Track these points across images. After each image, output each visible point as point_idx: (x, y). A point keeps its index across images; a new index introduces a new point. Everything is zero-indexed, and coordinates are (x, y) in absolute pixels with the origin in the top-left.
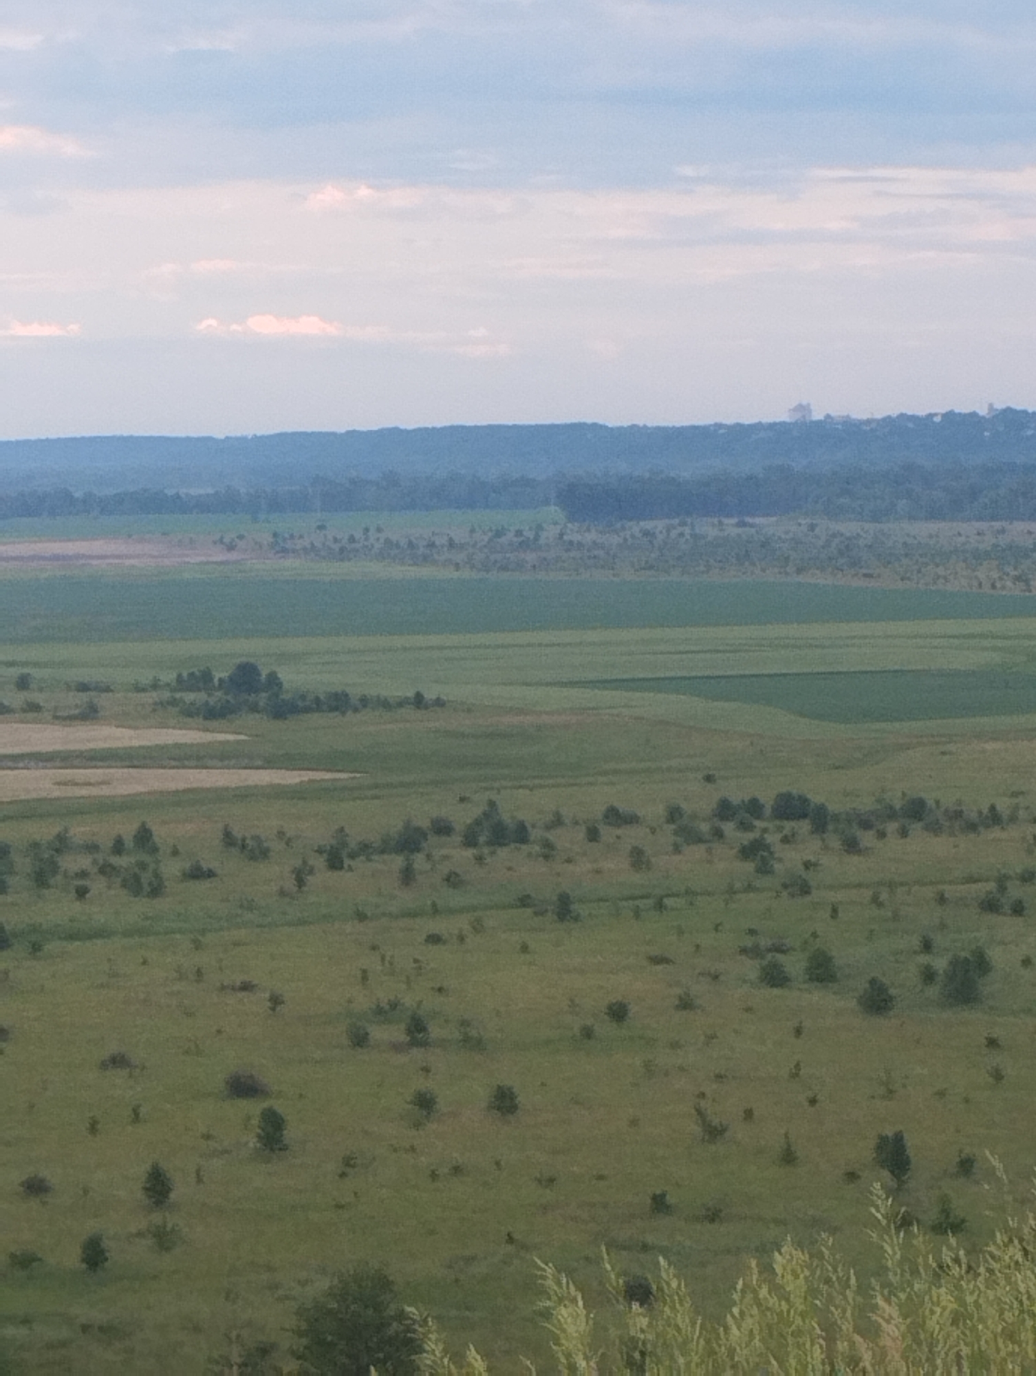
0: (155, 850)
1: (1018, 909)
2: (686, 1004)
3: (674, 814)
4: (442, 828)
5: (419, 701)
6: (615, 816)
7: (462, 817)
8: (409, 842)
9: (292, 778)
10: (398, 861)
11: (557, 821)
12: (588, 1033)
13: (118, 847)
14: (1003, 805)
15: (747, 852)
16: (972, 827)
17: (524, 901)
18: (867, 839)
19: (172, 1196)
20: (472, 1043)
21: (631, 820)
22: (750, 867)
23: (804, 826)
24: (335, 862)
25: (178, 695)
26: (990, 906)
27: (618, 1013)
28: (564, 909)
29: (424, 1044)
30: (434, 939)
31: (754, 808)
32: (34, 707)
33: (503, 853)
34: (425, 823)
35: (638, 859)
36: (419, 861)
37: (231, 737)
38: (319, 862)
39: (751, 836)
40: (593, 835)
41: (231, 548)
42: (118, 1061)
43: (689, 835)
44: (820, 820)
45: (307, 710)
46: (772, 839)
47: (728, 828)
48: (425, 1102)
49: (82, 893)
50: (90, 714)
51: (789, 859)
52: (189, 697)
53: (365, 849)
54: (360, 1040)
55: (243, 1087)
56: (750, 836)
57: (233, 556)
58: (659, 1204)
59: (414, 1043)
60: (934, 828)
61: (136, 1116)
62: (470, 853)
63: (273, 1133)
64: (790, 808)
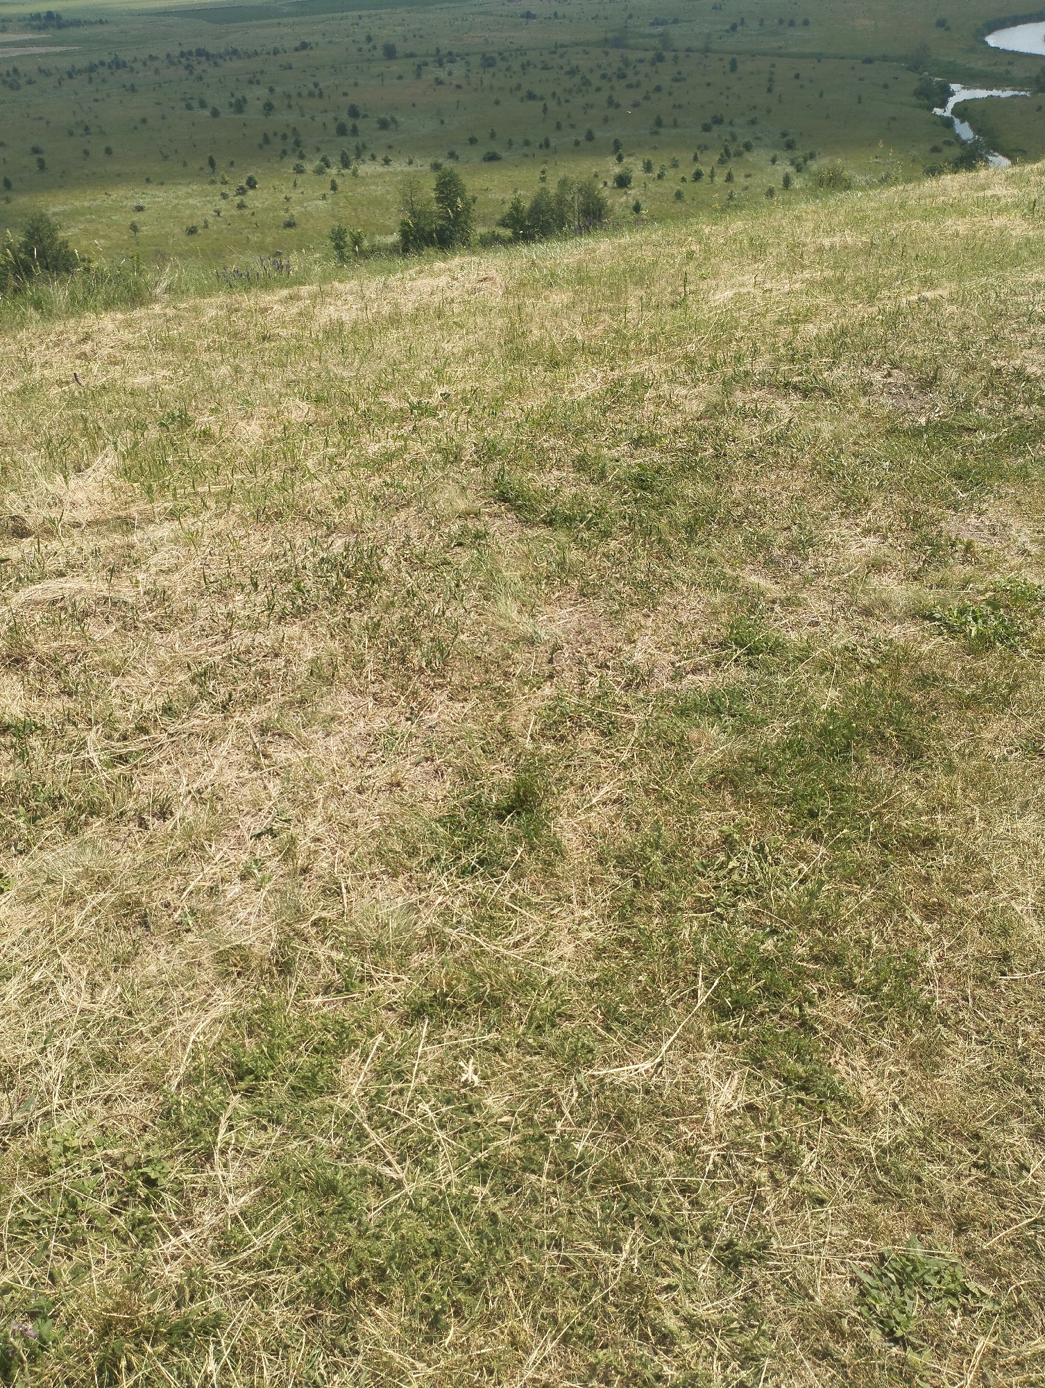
0: (18, 74)
1: (258, 83)
2: (163, 117)
3: (168, 56)
4: (102, 64)
5: (101, 22)
6: (152, 58)
7: (108, 60)
8: (92, 69)
9: (58, 49)
10: (88, 76)
11: (135, 60)
12: (136, 128)
14: (259, 50)
15: (187, 68)
16: (249, 57)
17: (122, 87)
18: (220, 61)
19: (12, 187)
20: (102, 133)
21: (157, 58)
22: (187, 72)
23: (203, 59)
24: (70, 76)
25: (30, 23)
26: (251, 82)
27: (144, 121)
28: (133, 89)
29: (88, 134)
30: (96, 100)
31: (190, 53)
33: (120, 71)
34: (97, 62)
35: (157, 71)
36: (94, 75)
38: (65, 76)
39: (189, 62)
40: (145, 64)
43: (172, 63)
44: (208, 56)
46: (195, 63)
47: (183, 60)
48: (86, 153)
51: (198, 70)
53: (80, 72)
54: (71, 134)
55: (36, 151)
59: (86, 134)
60: (240, 58)
62: (109, 72)
63: (42, 165)
64: (201, 53)
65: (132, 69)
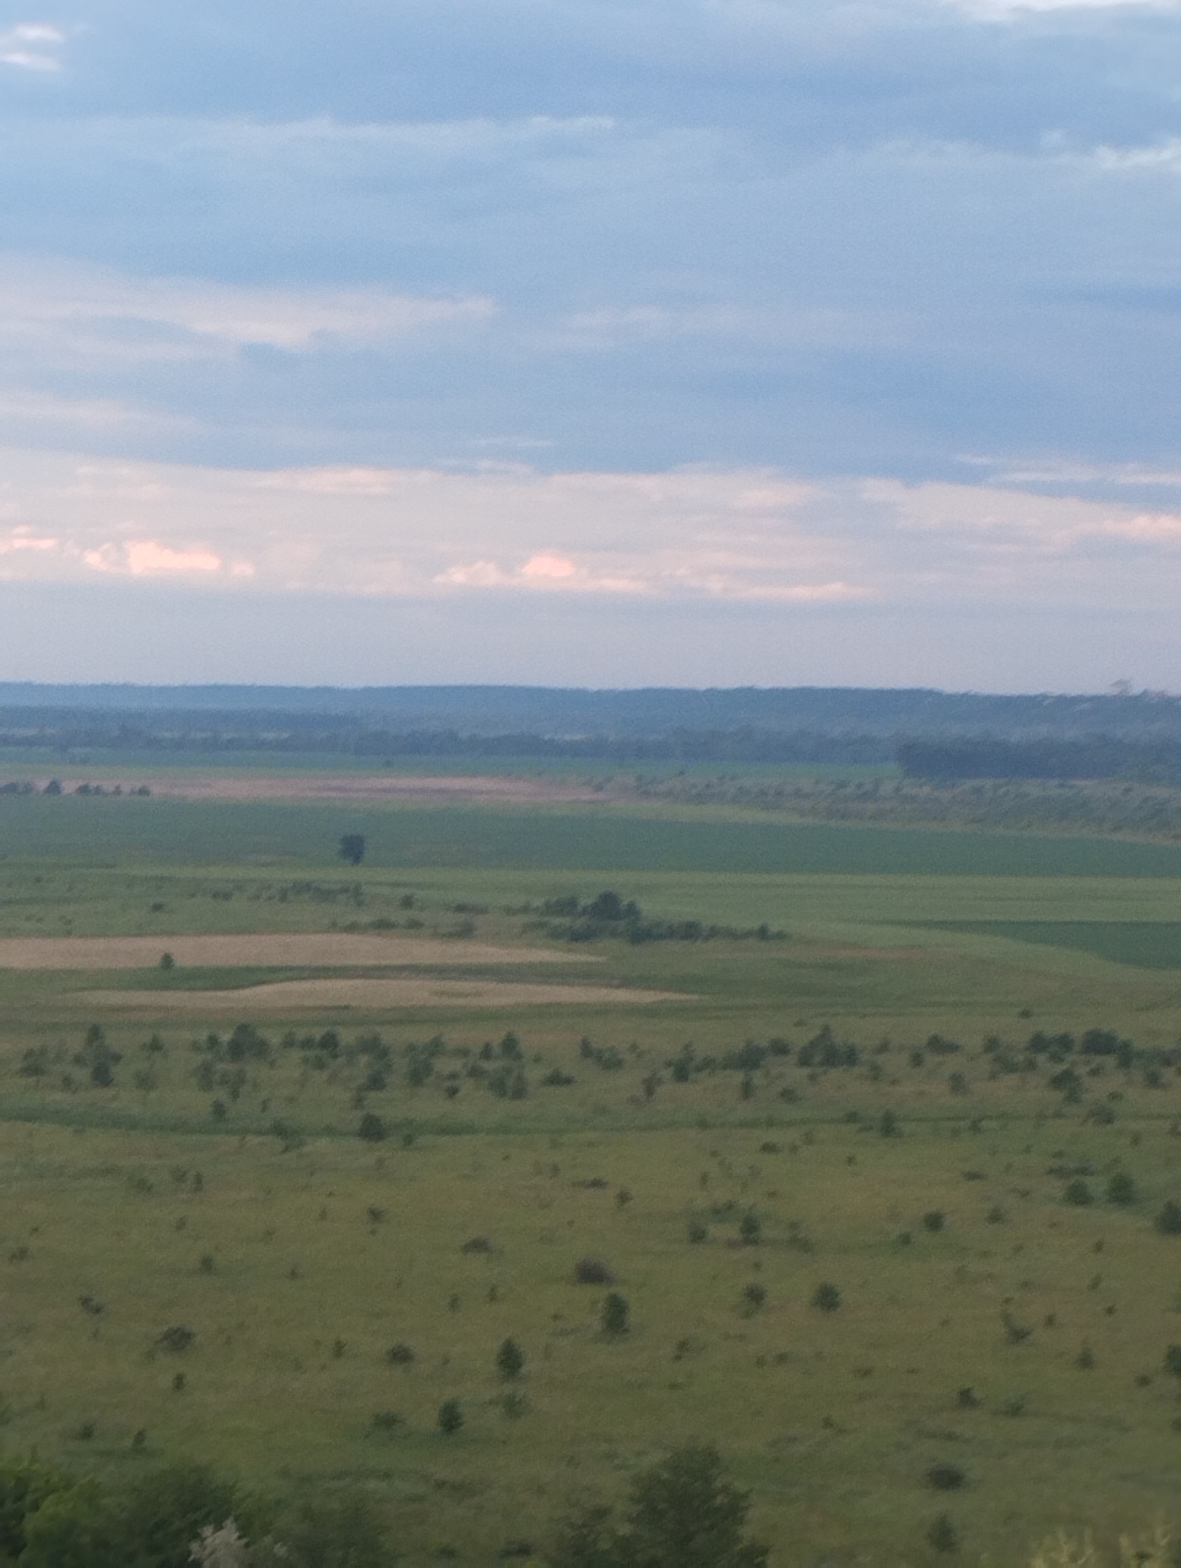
0: (519, 1056)
2: (996, 1217)
3: (991, 1045)
4: (780, 1048)
5: (763, 933)
6: (937, 1045)
7: (799, 1039)
8: (749, 1059)
9: (648, 997)
10: (738, 1077)
11: (883, 1048)
12: (906, 1240)
13: (487, 1053)
15: (1058, 1082)
17: (852, 1118)
19: (524, 1370)
20: (800, 1244)
21: (953, 1048)
22: (1058, 1096)
23: (1110, 1061)
24: (682, 1073)
25: (546, 919)
27: (934, 1222)
28: (888, 1127)
29: (755, 1242)
30: (768, 1148)
31: (1065, 1042)
32: (415, 925)
33: (835, 1073)
34: (764, 1043)
35: (957, 1083)
36: (758, 1077)
37: (592, 959)
38: (667, 1074)
39: (1063, 1067)
40: (917, 1060)
41: (599, 788)
42: (478, 1246)
43: (1007, 1065)
44: (1126, 1055)
45: (661, 937)
46: (1082, 1071)
47: (1041, 1059)
48: (755, 1296)
49: (453, 1092)
50: (465, 932)
51: (1097, 1090)
52: (557, 921)
53: (708, 1064)
54: (698, 1236)
55: (591, 1274)
56: (1059, 1068)
57: (600, 796)
58: (966, 1399)
59: (748, 1242)
61: (493, 1296)
62: (806, 1071)
63: (616, 1317)
64: (1099, 1044)
65: (876, 1074)
